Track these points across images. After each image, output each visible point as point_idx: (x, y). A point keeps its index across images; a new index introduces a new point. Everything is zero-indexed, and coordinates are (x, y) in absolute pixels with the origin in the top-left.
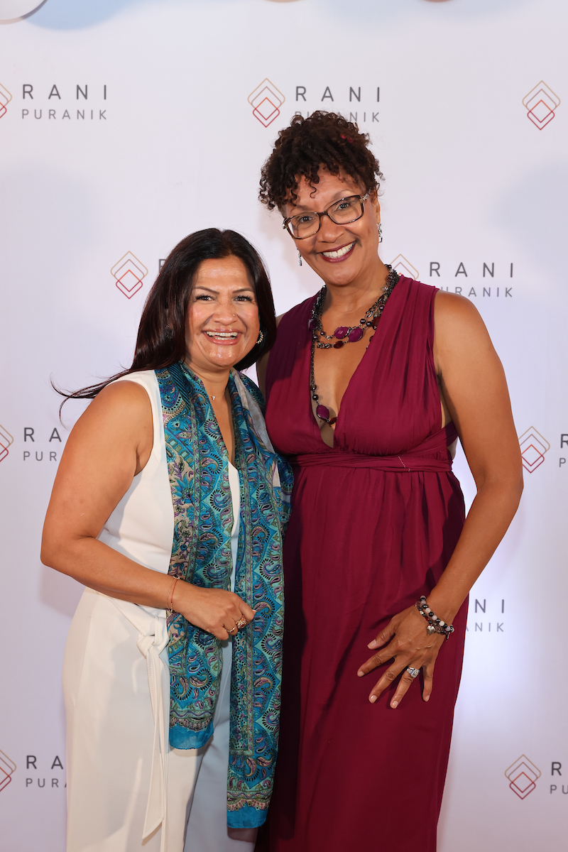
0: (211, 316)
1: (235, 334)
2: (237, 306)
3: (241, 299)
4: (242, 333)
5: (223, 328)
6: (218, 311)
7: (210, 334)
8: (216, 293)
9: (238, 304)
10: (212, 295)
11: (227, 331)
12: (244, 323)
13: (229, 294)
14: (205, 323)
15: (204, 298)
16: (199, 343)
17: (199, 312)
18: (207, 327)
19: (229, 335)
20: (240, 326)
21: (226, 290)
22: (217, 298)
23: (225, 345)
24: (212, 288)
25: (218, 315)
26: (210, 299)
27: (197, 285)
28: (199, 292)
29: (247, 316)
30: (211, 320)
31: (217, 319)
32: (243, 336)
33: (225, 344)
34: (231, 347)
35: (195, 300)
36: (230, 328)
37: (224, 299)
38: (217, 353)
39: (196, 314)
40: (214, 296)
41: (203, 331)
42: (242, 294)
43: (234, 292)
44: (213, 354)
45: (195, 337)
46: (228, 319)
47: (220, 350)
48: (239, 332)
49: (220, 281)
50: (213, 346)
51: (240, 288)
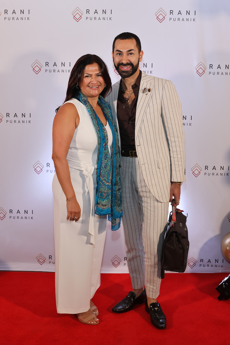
0: (90, 82)
1: (98, 86)
2: (97, 78)
3: (98, 76)
5: (94, 85)
6: (92, 80)
7: (91, 87)
8: (91, 75)
11: (95, 86)
12: (100, 83)
13: (95, 75)
14: (89, 84)
15: (87, 76)
16: (87, 90)
17: (86, 81)
18: (89, 85)
19: (96, 87)
20: (99, 84)
21: (93, 73)
24: (89, 73)
25: (92, 82)
26: (89, 76)
27: (85, 73)
28: (85, 75)
29: (101, 80)
31: (92, 83)
32: (100, 86)
33: (95, 89)
34: (97, 90)
35: (85, 77)
36: (96, 85)
37: (94, 76)
38: (93, 92)
39: (85, 81)
40: (91, 76)
41: (88, 86)
42: (98, 74)
43: (96, 74)
44: (91, 93)
45: (86, 88)
46: (95, 82)
47: (94, 91)
48: (99, 86)
49: (92, 71)
50: (91, 90)
51: (98, 72)
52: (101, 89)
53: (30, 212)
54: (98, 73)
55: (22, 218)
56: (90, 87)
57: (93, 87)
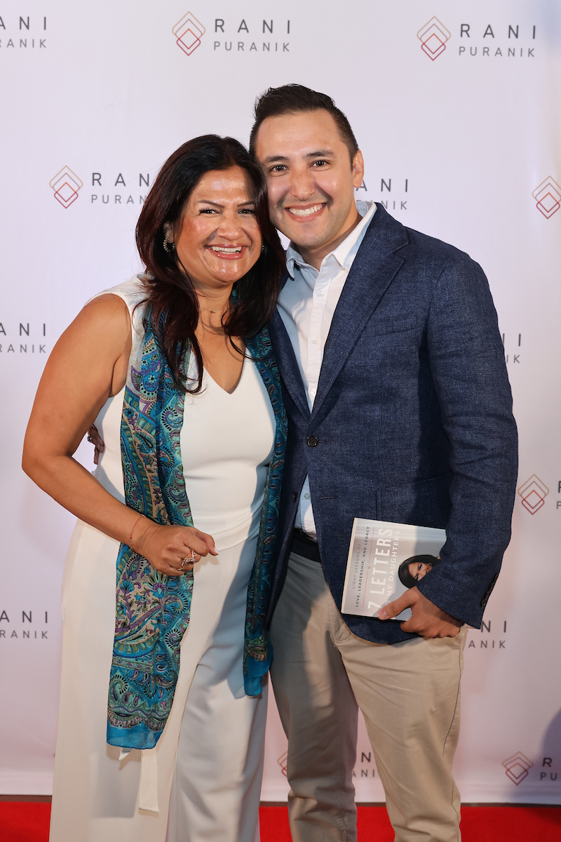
0: (216, 231)
1: (239, 249)
2: (241, 219)
3: (245, 211)
4: (247, 246)
5: (227, 243)
6: (224, 225)
8: (222, 207)
9: (241, 216)
10: (215, 209)
11: (231, 247)
12: (248, 237)
13: (233, 207)
14: (209, 239)
15: (206, 211)
16: (203, 260)
17: (202, 226)
18: (213, 242)
19: (234, 250)
21: (229, 202)
22: (221, 211)
23: (230, 259)
24: (215, 201)
25: (223, 230)
26: (213, 212)
30: (215, 235)
31: (221, 234)
34: (236, 261)
35: (198, 212)
36: (235, 244)
37: (229, 213)
38: (221, 268)
39: (199, 229)
40: (219, 209)
41: (206, 246)
42: (247, 207)
43: (239, 205)
44: (217, 268)
45: (198, 252)
46: (234, 233)
47: (224, 264)
48: (244, 246)
49: (225, 193)
50: (217, 260)
51: (244, 200)
52: (251, 258)
53: (38, 617)
54: (246, 204)
55: (14, 634)
56: (214, 248)
57: (226, 249)
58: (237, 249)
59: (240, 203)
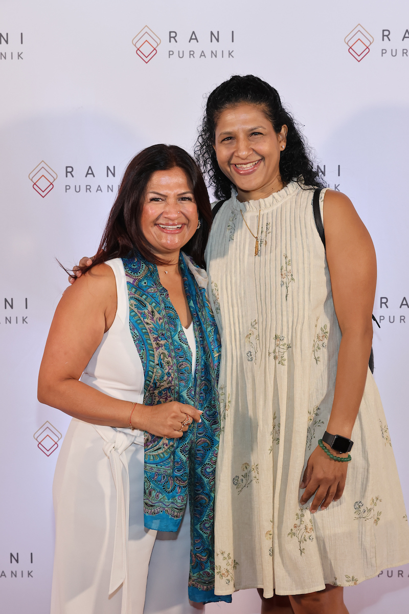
0: (162, 214)
1: (180, 226)
2: (181, 204)
3: (183, 199)
4: (185, 224)
5: (171, 223)
6: (167, 209)
7: (164, 227)
8: (165, 196)
9: (181, 203)
10: (162, 198)
11: (173, 225)
12: (187, 217)
13: (174, 196)
14: (157, 219)
15: (153, 200)
16: (154, 234)
17: (152, 210)
18: (160, 221)
19: (176, 227)
20: (184, 220)
21: (171, 193)
22: (165, 199)
23: (173, 234)
24: (162, 192)
25: (167, 213)
26: (160, 200)
27: (149, 190)
28: (151, 196)
29: (188, 212)
30: (162, 217)
31: (166, 216)
32: (186, 226)
34: (177, 235)
35: (149, 201)
36: (176, 222)
37: (171, 200)
38: (167, 240)
39: (150, 212)
41: (156, 224)
42: (184, 196)
43: (178, 195)
44: (164, 241)
45: (150, 228)
46: (174, 215)
47: (169, 237)
48: (183, 224)
49: (168, 187)
50: (164, 234)
51: (183, 191)
52: (188, 234)
54: (184, 193)
56: (162, 226)
57: (169, 227)
58: (178, 226)
59: (179, 193)
